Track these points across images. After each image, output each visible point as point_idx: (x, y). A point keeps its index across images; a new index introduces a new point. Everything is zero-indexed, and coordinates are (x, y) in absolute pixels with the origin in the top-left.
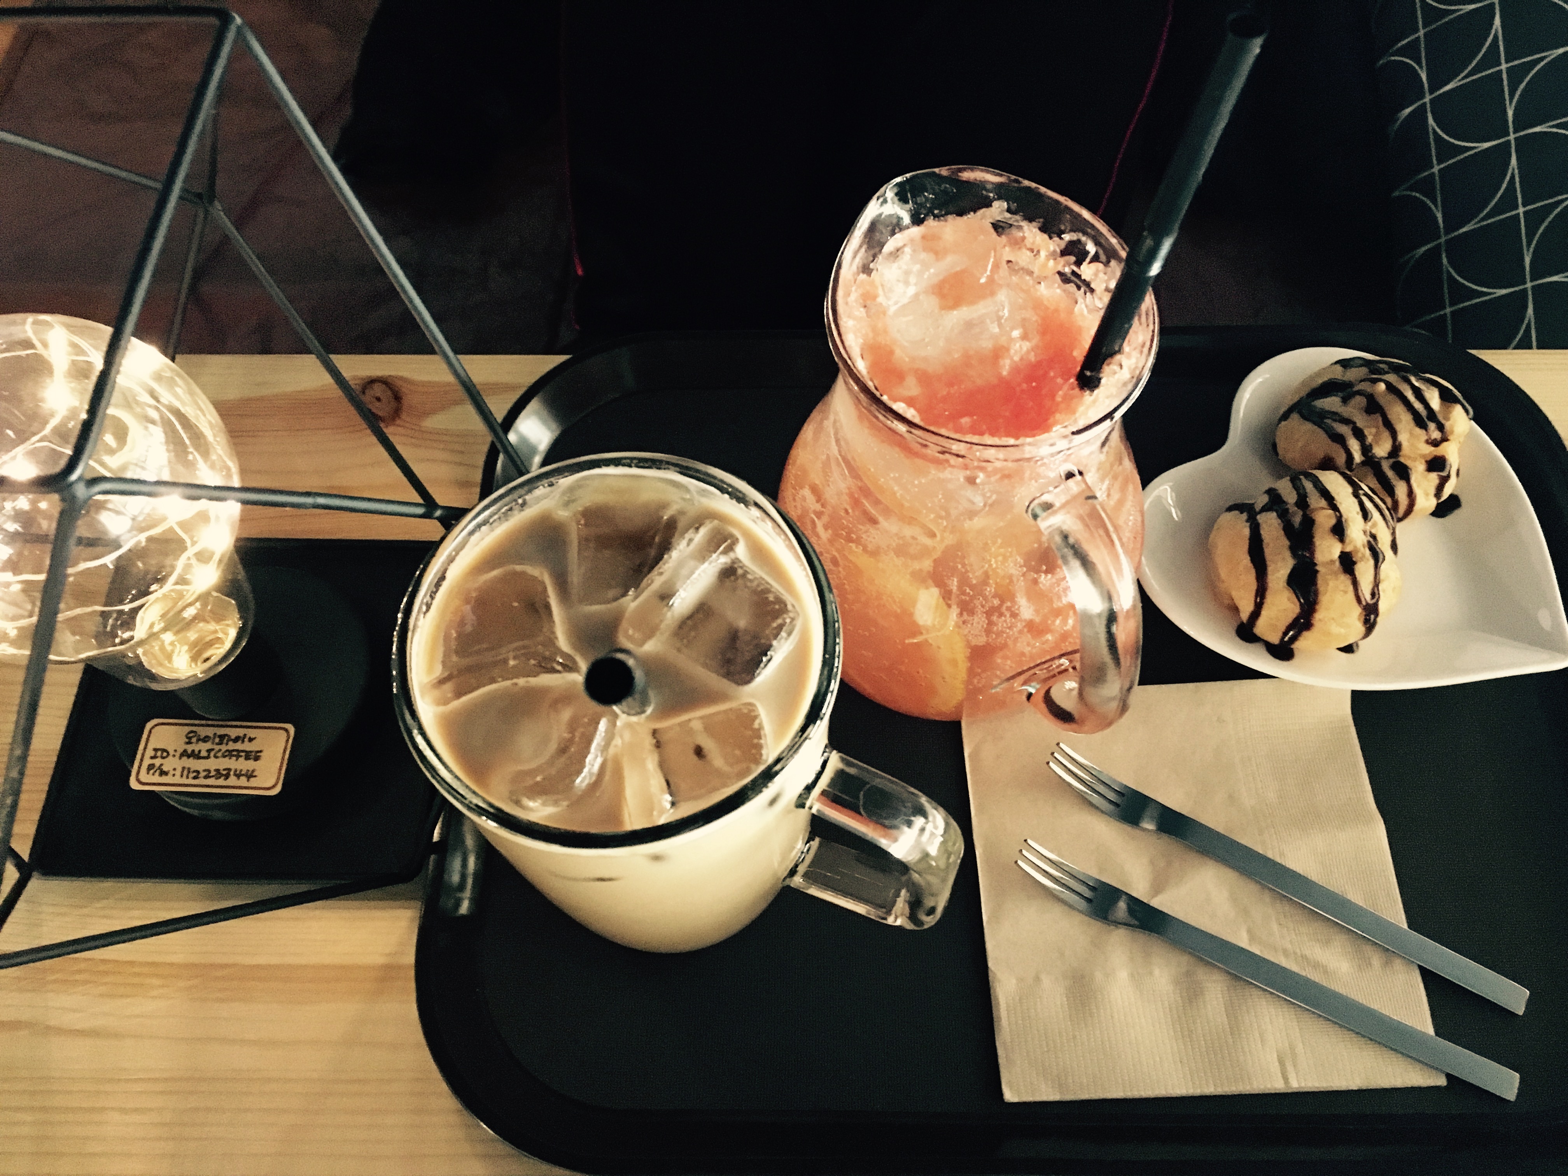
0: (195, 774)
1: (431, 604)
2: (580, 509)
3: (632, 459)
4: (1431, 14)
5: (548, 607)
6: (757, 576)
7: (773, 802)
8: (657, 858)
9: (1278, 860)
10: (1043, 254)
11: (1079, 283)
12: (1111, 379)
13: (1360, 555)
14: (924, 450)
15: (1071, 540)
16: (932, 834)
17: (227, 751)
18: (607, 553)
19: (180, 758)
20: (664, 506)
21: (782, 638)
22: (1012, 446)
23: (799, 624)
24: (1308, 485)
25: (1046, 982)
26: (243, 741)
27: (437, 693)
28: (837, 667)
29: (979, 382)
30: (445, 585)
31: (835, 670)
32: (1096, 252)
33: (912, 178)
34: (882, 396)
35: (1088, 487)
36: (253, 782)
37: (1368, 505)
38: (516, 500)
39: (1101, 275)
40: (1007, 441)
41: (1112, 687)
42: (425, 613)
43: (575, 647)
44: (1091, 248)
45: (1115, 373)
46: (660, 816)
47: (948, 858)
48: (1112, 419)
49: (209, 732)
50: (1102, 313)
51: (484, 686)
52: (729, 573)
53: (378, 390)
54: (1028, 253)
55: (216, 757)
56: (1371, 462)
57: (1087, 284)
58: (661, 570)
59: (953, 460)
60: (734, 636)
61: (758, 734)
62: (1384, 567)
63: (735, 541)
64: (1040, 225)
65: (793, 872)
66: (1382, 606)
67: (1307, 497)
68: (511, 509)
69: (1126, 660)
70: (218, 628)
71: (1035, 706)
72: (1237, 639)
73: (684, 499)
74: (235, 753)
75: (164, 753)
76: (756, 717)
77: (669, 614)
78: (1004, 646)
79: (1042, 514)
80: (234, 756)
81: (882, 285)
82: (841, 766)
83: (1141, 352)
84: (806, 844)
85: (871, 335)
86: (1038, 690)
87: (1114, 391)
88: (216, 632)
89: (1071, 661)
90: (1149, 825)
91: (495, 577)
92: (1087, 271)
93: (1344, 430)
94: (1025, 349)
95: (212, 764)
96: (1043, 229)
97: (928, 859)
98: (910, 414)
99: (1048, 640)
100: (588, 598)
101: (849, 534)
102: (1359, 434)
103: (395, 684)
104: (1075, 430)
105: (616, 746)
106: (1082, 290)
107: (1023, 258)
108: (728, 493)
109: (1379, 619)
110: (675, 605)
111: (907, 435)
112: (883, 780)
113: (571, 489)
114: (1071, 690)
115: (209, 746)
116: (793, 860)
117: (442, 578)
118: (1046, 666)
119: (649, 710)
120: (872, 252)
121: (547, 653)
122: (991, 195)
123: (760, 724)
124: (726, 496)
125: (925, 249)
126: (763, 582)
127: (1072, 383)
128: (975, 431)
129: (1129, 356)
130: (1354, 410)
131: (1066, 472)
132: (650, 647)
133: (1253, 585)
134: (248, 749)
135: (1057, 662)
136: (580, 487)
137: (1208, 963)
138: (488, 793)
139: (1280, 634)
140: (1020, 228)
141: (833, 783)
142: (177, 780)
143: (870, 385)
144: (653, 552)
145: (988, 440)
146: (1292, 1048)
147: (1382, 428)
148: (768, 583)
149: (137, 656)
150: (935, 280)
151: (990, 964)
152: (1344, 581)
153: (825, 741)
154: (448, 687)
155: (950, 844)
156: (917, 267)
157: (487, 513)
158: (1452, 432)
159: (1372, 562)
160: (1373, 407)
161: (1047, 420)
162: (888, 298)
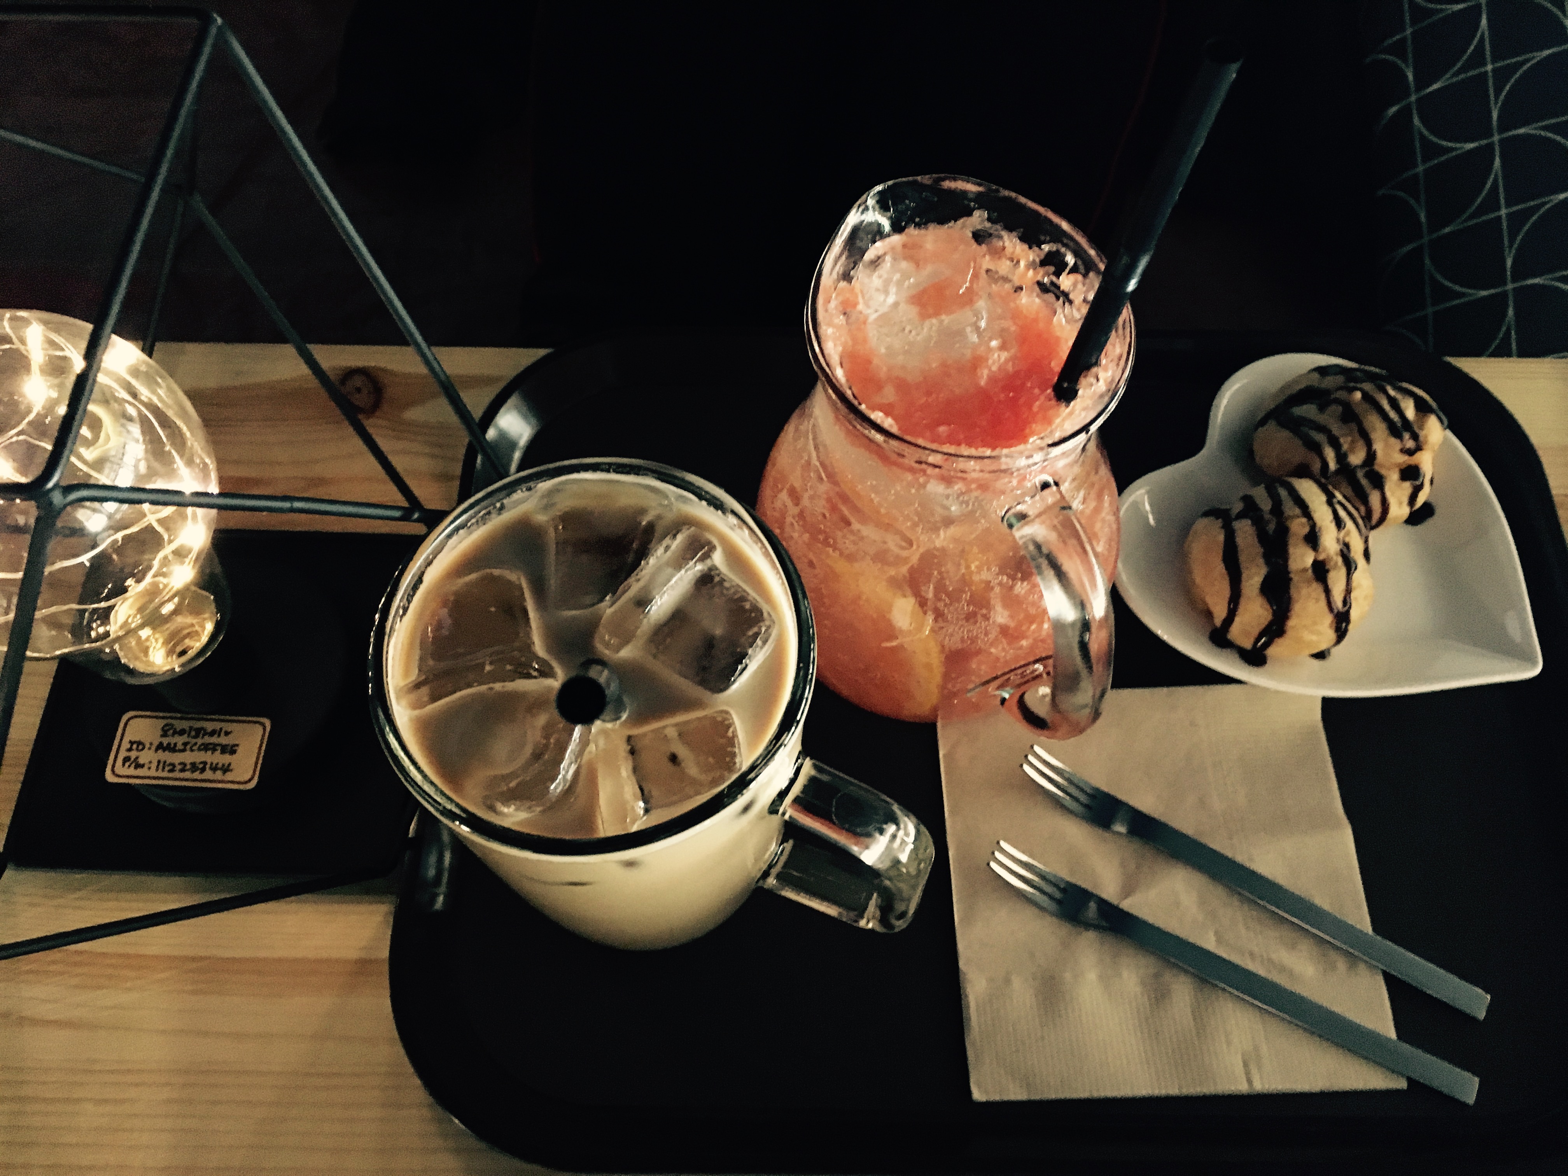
0: (171, 767)
1: (408, 607)
2: (558, 514)
3: (610, 464)
4: (1419, 13)
5: (525, 612)
6: (733, 584)
7: (746, 809)
8: (630, 864)
9: (1247, 864)
10: (1022, 264)
11: (1058, 294)
12: (1088, 391)
13: (1332, 563)
14: (901, 460)
15: (1045, 550)
16: (903, 842)
17: (203, 744)
18: (584, 558)
19: (156, 750)
20: (643, 511)
21: (757, 646)
22: (989, 457)
23: (774, 633)
24: (1283, 493)
25: (1017, 983)
26: (219, 735)
27: (413, 696)
28: (812, 674)
29: (957, 391)
30: (422, 588)
31: (810, 677)
32: (1075, 263)
33: (894, 184)
34: (860, 404)
35: (1063, 497)
36: (229, 776)
37: (1342, 513)
38: (494, 505)
39: (1080, 286)
40: (984, 452)
41: (1085, 694)
42: (402, 617)
43: (549, 650)
44: (1070, 259)
45: (1092, 385)
46: (633, 822)
47: (919, 864)
48: (1087, 433)
49: (185, 725)
50: (1079, 325)
51: (460, 690)
52: (706, 580)
53: (358, 381)
54: (1008, 263)
55: (192, 750)
56: (1345, 470)
57: (1066, 295)
58: (638, 577)
59: (930, 470)
60: (710, 643)
61: (732, 742)
62: (1356, 576)
63: (712, 548)
64: (1020, 235)
65: (766, 874)
66: (1354, 614)
67: (1281, 504)
68: (489, 513)
69: (1098, 668)
70: (194, 621)
71: (1010, 710)
72: (1210, 643)
73: (661, 505)
74: (211, 746)
75: (139, 745)
76: (729, 727)
77: (645, 621)
78: (979, 652)
79: (1017, 525)
80: (209, 749)
81: (862, 292)
82: (813, 772)
83: (1118, 365)
84: (780, 846)
85: (850, 343)
86: (1011, 696)
87: (1089, 402)
88: (193, 625)
89: (1045, 667)
90: (1120, 828)
91: (471, 582)
92: (1066, 282)
93: (1320, 437)
94: (1003, 359)
95: (188, 757)
96: (1022, 239)
97: (900, 866)
98: (888, 423)
99: (1022, 646)
100: (565, 602)
101: (826, 539)
102: (1335, 443)
103: (370, 685)
104: (1050, 442)
105: (590, 752)
106: (1061, 299)
107: (1003, 267)
108: (706, 500)
109: (1351, 627)
110: (651, 612)
111: (884, 445)
112: (856, 787)
113: (551, 493)
114: (1044, 696)
115: (184, 738)
116: (767, 861)
117: (420, 580)
118: (1019, 671)
119: (624, 716)
120: (853, 260)
121: (523, 659)
122: (972, 204)
123: (734, 732)
124: (704, 503)
125: (906, 258)
126: (740, 590)
127: (1049, 394)
128: (952, 440)
129: (1106, 370)
130: (1330, 418)
131: (1042, 483)
132: (626, 653)
133: (1226, 592)
134: (224, 743)
135: (1031, 668)
136: (558, 491)
137: (1175, 965)
138: (463, 797)
139: (1252, 640)
140: (1000, 237)
141: (806, 789)
142: (153, 773)
143: (849, 393)
144: (630, 558)
145: (965, 450)
146: (1256, 1049)
147: (1357, 435)
148: (745, 591)
149: (113, 651)
150: (913, 292)
151: (962, 964)
152: (1316, 589)
153: (799, 748)
154: (425, 690)
155: (921, 851)
156: (897, 276)
157: (464, 517)
158: (1426, 442)
159: (1343, 571)
160: (1350, 416)
161: (1023, 430)
162: (868, 306)
